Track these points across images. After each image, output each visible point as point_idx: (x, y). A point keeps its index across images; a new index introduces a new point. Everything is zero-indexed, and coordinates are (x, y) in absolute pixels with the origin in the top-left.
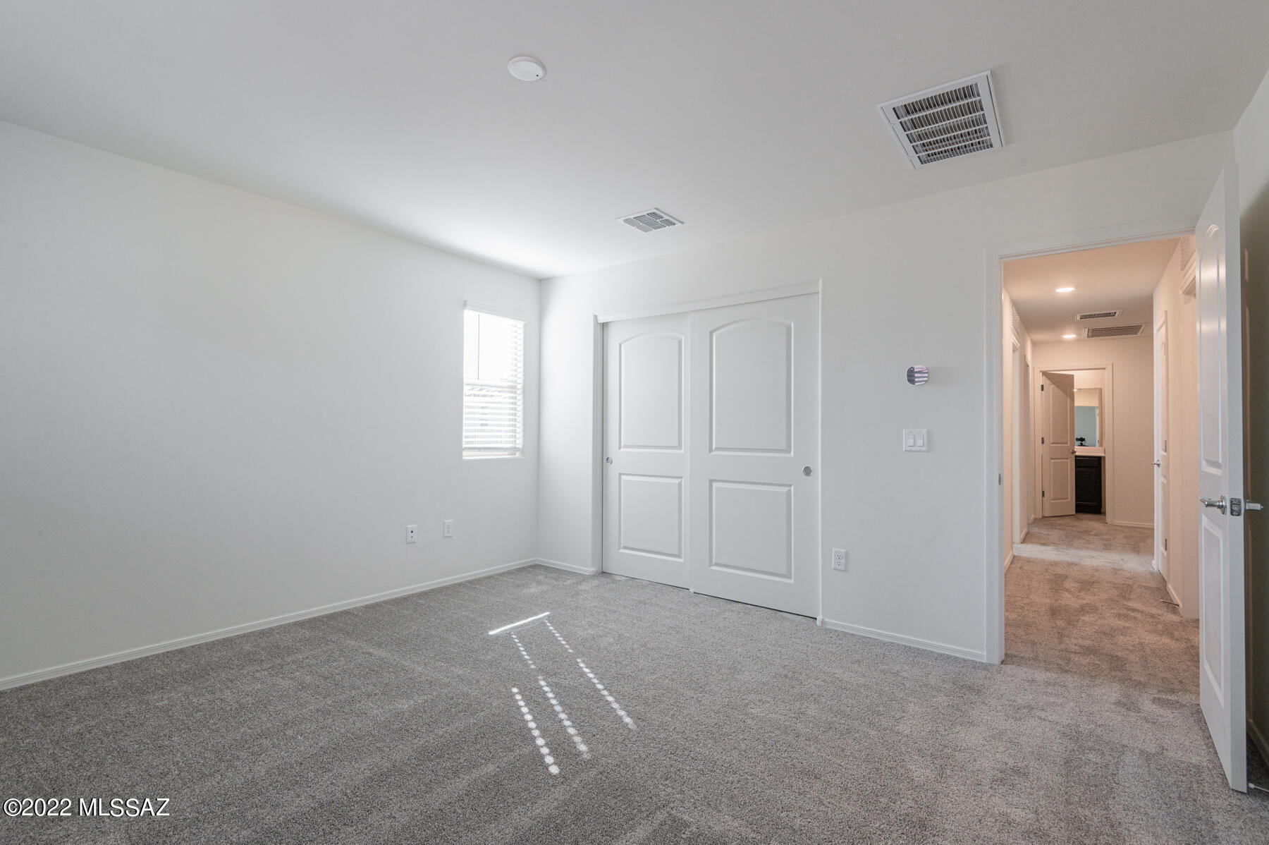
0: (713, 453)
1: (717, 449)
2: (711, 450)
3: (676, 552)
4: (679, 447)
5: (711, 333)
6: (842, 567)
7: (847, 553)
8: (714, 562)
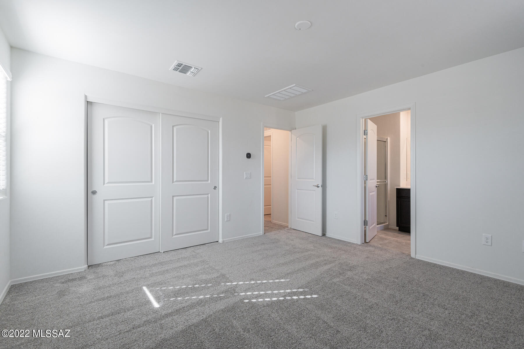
0: (174, 183)
1: (176, 181)
2: (173, 182)
3: (149, 236)
4: (151, 181)
5: (173, 126)
6: (229, 220)
7: (230, 214)
8: (174, 233)
